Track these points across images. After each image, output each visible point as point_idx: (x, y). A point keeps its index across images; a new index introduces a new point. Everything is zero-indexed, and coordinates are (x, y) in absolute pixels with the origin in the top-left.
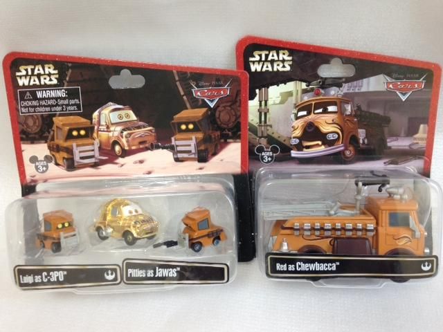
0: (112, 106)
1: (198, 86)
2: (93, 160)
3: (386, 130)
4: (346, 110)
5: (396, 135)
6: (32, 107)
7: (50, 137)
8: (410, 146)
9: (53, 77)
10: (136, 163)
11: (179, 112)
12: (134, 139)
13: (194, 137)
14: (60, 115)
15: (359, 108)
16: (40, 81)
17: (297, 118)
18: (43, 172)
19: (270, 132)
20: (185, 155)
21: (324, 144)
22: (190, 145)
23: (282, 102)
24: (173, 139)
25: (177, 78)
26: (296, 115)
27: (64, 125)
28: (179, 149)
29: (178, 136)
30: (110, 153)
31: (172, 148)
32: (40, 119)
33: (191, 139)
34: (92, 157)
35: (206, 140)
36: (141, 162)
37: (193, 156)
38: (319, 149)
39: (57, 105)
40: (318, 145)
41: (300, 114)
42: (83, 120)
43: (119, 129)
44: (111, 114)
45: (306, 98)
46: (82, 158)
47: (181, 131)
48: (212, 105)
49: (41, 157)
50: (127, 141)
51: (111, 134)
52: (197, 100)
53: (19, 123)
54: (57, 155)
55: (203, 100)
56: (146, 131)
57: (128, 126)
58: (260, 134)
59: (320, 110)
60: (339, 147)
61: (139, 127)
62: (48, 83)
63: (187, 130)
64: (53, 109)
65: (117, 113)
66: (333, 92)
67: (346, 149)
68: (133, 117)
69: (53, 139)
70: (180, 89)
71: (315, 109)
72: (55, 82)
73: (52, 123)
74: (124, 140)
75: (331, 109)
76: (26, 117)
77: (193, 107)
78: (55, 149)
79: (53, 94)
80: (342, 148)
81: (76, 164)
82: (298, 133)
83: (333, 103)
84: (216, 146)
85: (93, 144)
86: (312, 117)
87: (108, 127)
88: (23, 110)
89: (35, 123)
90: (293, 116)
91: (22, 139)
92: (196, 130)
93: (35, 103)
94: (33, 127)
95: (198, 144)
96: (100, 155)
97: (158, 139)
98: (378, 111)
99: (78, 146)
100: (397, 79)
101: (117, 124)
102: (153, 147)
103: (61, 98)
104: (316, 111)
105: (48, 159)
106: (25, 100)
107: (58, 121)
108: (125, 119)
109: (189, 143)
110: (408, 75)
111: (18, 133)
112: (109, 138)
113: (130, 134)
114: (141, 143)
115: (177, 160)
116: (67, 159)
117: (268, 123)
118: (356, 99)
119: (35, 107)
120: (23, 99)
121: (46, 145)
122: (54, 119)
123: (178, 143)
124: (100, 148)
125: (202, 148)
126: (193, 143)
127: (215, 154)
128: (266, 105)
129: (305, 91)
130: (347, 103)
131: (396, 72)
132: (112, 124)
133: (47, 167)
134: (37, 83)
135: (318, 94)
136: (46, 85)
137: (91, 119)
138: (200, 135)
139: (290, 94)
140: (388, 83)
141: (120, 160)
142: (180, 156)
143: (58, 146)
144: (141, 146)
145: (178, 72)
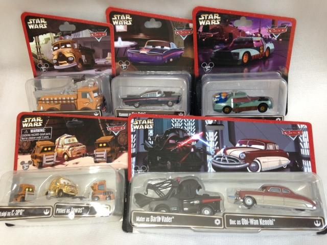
0: (66, 135)
1: (110, 125)
2: (52, 163)
3: (94, 56)
4: (75, 46)
5: (98, 58)
6: (27, 137)
7: (33, 152)
8: (105, 63)
9: (40, 123)
10: (74, 164)
11: (99, 138)
12: (75, 151)
13: (105, 150)
14: (40, 141)
15: (80, 45)
16: (33, 124)
17: (54, 50)
18: (26, 169)
19: (43, 57)
20: (100, 159)
21: (68, 62)
22: (103, 154)
23: (46, 43)
24: (95, 151)
25: (100, 122)
26: (53, 49)
27: (41, 145)
28: (98, 156)
29: (98, 150)
30: (61, 159)
31: (94, 156)
32: (30, 143)
33: (104, 151)
34: (52, 161)
35: (112, 151)
36: (77, 163)
37: (104, 160)
38: (66, 65)
39: (39, 136)
40: (65, 63)
41: (55, 48)
42: (51, 143)
43: (68, 146)
44: (65, 140)
45: (56, 41)
46: (47, 162)
47: (99, 147)
48: (116, 134)
49: (26, 162)
50: (71, 153)
51: (63, 149)
52: (109, 132)
53: (19, 145)
54: (35, 161)
55: (112, 132)
56: (82, 147)
57: (72, 145)
58: (38, 58)
59: (64, 47)
60: (75, 64)
61: (78, 146)
62: (37, 125)
63: (103, 147)
64: (37, 138)
65: (68, 139)
66: (68, 38)
67: (78, 64)
68: (76, 140)
69: (34, 152)
70: (101, 127)
71: (61, 46)
72: (40, 125)
73: (36, 144)
74: (70, 152)
75: (68, 46)
76: (23, 142)
77: (106, 136)
78: (34, 157)
79: (38, 131)
80: (76, 64)
81: (43, 165)
82: (55, 57)
83: (69, 43)
84: (117, 154)
85: (53, 155)
86: (60, 50)
87: (62, 146)
88: (23, 139)
89: (27, 144)
90: (52, 49)
91: (19, 153)
92: (107, 146)
93: (29, 135)
94: (26, 146)
95: (108, 153)
96: (56, 160)
97: (87, 151)
98: (89, 46)
99: (46, 155)
100: (94, 31)
101: (67, 144)
102: (84, 155)
103: (42, 133)
104: (62, 47)
105: (30, 163)
106: (24, 134)
107: (38, 143)
108: (71, 142)
109: (103, 153)
110: (99, 30)
111: (18, 150)
112: (62, 151)
113: (73, 149)
114: (78, 153)
115: (96, 162)
116: (39, 163)
117: (41, 53)
118: (79, 41)
119: (29, 137)
120: (23, 133)
121: (30, 155)
122: (37, 143)
123: (97, 153)
124: (57, 156)
125: (110, 155)
126: (105, 153)
127: (116, 158)
128: (39, 44)
129: (55, 38)
130: (75, 43)
131: (93, 28)
132: (65, 144)
133: (28, 167)
134: (32, 126)
135: (61, 39)
136: (36, 127)
137: (55, 142)
138: (109, 149)
139: (49, 39)
140: (91, 34)
141: (66, 163)
142: (97, 160)
143: (36, 156)
144: (78, 155)
145: (101, 119)
